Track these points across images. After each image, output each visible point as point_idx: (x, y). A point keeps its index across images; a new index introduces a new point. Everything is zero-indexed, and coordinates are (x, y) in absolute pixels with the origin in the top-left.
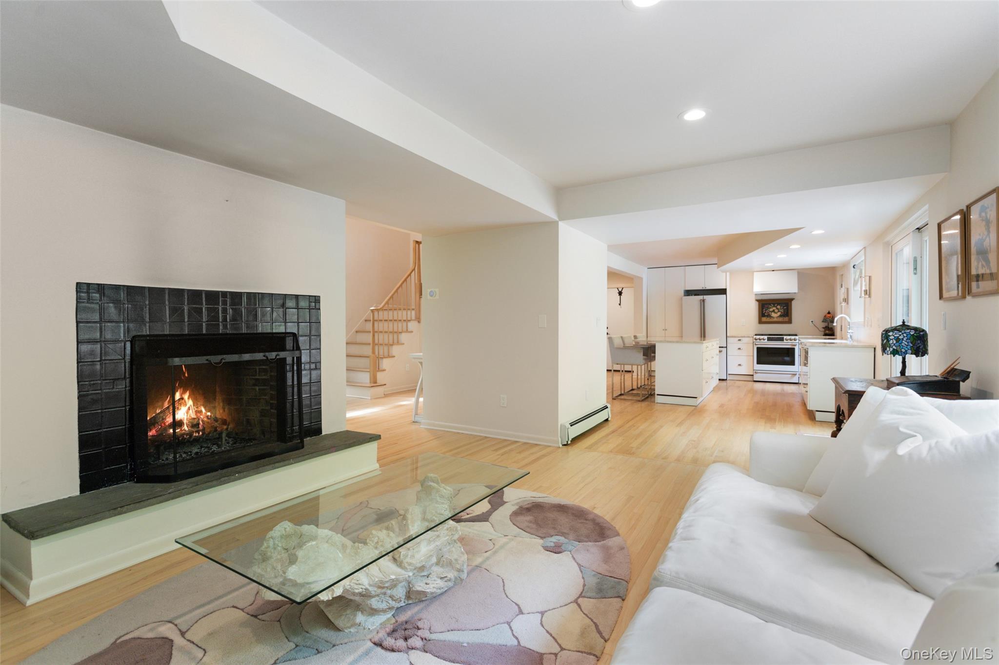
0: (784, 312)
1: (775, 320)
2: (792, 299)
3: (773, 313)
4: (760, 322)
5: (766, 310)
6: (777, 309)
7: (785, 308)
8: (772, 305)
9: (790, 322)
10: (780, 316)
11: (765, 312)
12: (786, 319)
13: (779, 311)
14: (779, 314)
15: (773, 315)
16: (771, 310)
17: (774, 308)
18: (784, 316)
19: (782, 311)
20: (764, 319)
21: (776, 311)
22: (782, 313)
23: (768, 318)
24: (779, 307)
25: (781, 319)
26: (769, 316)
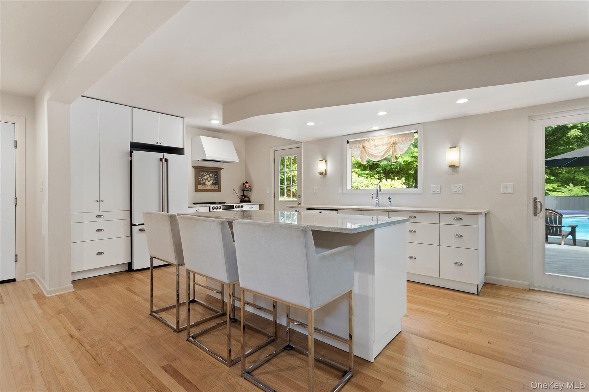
0: (215, 181)
1: (209, 188)
2: (221, 169)
3: (207, 181)
4: (197, 190)
5: (201, 178)
6: (210, 177)
7: (216, 176)
8: (206, 173)
9: (219, 190)
10: (213, 184)
11: (201, 180)
12: (216, 187)
13: (211, 179)
14: (211, 182)
15: (207, 183)
16: (205, 178)
17: (208, 176)
18: (215, 185)
19: (213, 179)
20: (200, 187)
21: (209, 179)
22: (213, 181)
23: (203, 186)
24: (211, 175)
25: (213, 187)
26: (204, 184)
